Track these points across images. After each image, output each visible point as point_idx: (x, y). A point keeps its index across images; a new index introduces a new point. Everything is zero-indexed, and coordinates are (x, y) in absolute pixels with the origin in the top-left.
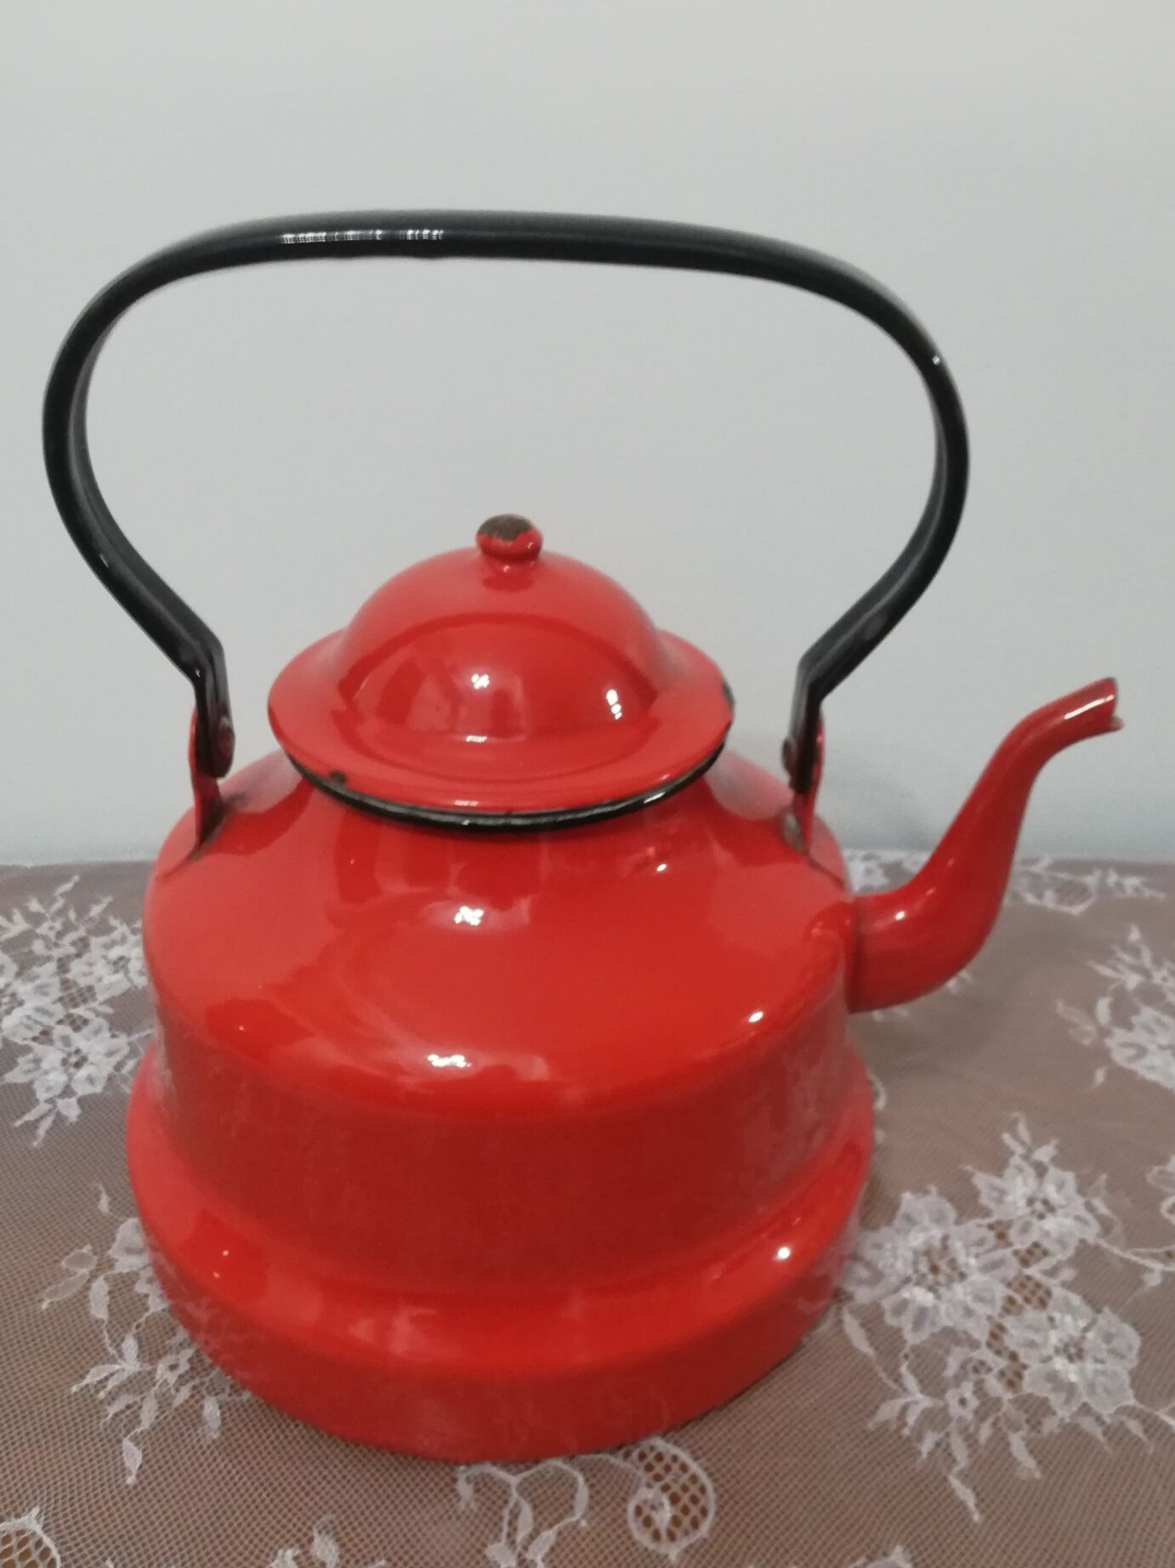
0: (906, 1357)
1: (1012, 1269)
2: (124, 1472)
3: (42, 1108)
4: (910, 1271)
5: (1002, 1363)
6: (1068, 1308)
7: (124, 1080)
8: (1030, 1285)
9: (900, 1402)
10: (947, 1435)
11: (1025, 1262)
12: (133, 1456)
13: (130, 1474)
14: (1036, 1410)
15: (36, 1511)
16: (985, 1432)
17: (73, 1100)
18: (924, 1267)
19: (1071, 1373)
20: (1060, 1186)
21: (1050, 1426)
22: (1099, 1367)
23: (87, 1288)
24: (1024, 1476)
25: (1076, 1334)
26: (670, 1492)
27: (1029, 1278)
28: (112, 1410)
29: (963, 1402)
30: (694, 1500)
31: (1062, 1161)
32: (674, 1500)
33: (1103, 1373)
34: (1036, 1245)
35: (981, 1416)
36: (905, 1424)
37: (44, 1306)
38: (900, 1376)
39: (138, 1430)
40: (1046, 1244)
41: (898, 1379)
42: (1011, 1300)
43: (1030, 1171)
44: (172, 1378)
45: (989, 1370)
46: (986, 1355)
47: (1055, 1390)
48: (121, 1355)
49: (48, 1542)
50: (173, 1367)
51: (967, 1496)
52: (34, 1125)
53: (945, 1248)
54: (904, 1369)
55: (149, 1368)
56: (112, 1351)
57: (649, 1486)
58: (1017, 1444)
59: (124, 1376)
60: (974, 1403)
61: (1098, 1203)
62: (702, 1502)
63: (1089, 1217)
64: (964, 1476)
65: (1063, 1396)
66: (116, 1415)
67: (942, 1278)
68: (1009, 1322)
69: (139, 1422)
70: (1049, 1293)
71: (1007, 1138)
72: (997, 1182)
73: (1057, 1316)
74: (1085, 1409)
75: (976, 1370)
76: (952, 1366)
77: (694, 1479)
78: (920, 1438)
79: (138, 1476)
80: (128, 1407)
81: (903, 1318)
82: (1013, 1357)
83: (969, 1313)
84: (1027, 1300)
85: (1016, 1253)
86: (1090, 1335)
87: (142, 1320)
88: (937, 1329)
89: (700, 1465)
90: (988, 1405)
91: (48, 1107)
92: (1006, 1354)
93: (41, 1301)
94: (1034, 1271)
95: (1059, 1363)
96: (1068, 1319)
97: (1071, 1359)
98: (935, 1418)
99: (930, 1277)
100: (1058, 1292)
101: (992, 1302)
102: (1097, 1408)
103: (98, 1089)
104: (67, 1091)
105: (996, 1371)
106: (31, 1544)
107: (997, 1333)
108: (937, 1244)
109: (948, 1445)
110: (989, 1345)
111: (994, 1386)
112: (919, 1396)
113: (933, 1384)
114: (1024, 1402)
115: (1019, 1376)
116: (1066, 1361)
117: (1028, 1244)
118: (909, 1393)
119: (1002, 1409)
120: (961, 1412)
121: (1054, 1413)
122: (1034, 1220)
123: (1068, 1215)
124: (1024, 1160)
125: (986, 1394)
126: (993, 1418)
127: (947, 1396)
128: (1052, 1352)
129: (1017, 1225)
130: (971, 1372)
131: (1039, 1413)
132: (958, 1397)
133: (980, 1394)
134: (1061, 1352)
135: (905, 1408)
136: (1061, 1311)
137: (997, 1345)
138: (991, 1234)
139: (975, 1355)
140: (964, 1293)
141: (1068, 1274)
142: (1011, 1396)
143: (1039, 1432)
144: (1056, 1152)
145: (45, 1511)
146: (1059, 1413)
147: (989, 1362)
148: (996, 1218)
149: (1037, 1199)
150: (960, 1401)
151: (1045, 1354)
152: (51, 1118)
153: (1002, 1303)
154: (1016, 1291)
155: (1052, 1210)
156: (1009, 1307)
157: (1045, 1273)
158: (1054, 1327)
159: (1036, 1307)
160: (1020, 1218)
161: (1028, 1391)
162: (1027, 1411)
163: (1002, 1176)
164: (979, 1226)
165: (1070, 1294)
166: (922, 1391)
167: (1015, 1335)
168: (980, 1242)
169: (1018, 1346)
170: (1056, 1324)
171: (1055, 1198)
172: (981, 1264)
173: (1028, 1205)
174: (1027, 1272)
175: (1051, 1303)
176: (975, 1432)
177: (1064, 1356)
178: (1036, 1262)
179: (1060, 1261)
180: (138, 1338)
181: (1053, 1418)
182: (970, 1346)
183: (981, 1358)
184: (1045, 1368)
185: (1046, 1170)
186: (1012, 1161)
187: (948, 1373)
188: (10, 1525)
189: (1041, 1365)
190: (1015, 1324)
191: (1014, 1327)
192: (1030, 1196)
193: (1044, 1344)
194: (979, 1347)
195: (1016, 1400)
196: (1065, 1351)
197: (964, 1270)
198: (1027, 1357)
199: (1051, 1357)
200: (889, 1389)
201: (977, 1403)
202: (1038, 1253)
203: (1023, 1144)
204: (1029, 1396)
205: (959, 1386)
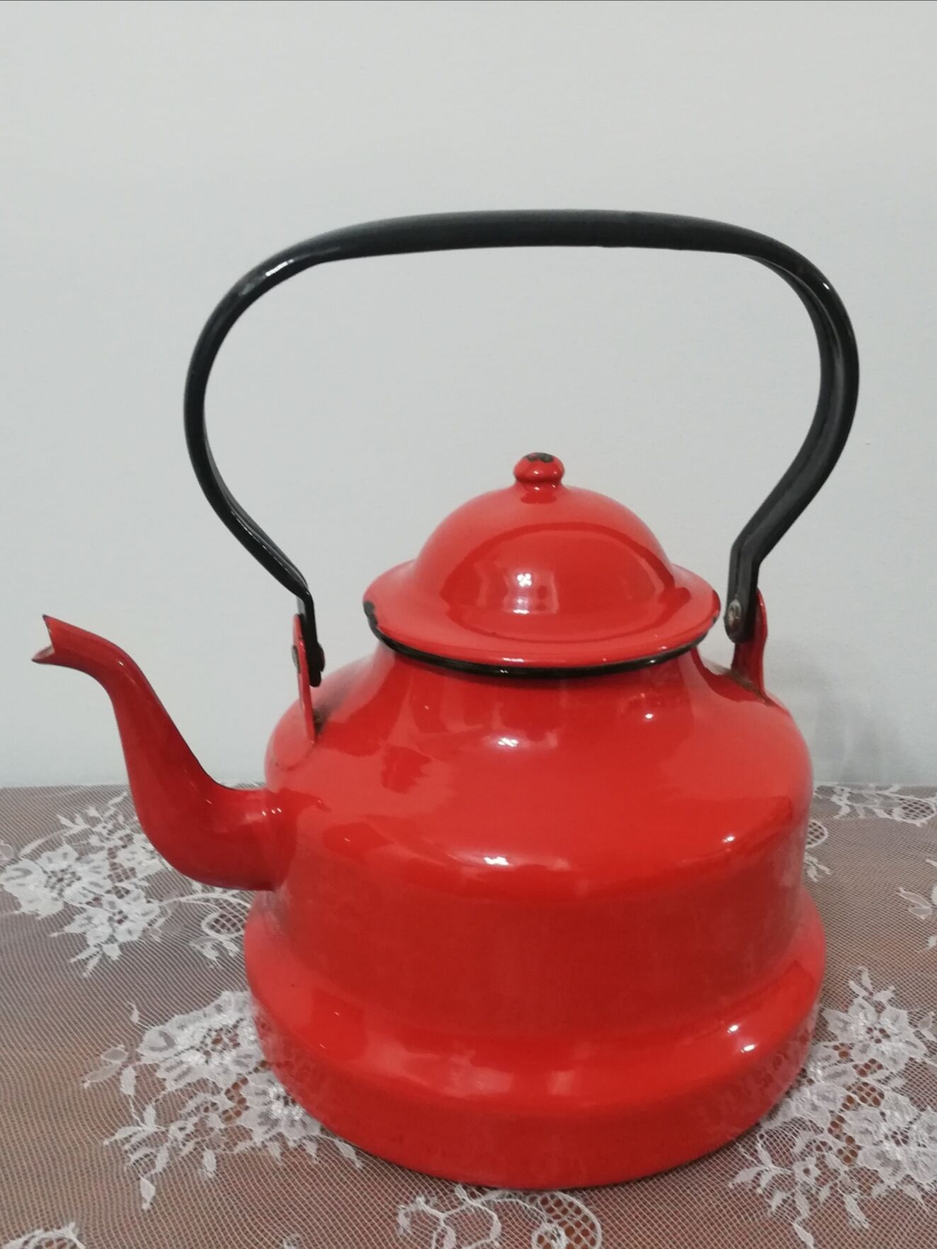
0: (762, 1137)
1: (852, 1078)
2: (141, 1199)
3: (92, 950)
5: (841, 1144)
6: (897, 1106)
7: (155, 932)
8: (865, 1089)
9: (757, 1169)
10: (793, 1195)
11: (862, 1073)
12: (148, 1190)
14: (867, 1179)
15: (72, 1225)
16: (825, 1193)
17: (116, 946)
19: (897, 1153)
20: (895, 1020)
21: (878, 1190)
22: (922, 1149)
23: (120, 1074)
24: (855, 1226)
25: (903, 1126)
26: (566, 1226)
27: (866, 1084)
28: (134, 1157)
29: (807, 1171)
30: (585, 1233)
31: (897, 1002)
32: (569, 1232)
33: (925, 1154)
34: (872, 1061)
35: (821, 1181)
36: (759, 1185)
37: (86, 1085)
38: (756, 1151)
39: (153, 1172)
40: (880, 1060)
41: (754, 1153)
42: (850, 1099)
43: (870, 1008)
44: (181, 1136)
45: (830, 1148)
46: (830, 1140)
47: (882, 1165)
48: (143, 1120)
50: (182, 1129)
51: (807, 1238)
52: (85, 961)
54: (759, 1146)
55: (163, 1129)
56: (136, 1117)
57: (550, 1221)
58: (851, 1203)
59: (143, 1135)
60: (816, 1172)
61: (925, 1032)
62: (592, 1234)
63: (918, 1042)
64: (806, 1225)
65: (890, 1170)
66: (137, 1161)
68: (847, 1115)
69: (154, 1167)
70: (882, 1095)
71: (852, 984)
72: (842, 1015)
73: (888, 1112)
74: (908, 1179)
75: (819, 1148)
76: (800, 1144)
77: (586, 1219)
78: (770, 1196)
79: (151, 1203)
80: (147, 1156)
82: (850, 1140)
83: (815, 1108)
84: (863, 1100)
85: (856, 1067)
86: (914, 1127)
87: (160, 1097)
88: (787, 1120)
89: (591, 1209)
90: (827, 1175)
91: (95, 950)
92: (844, 1138)
93: (83, 1082)
94: (870, 1079)
95: (888, 1146)
96: (897, 1114)
97: (898, 1143)
98: (783, 1182)
100: (889, 1094)
101: (834, 1101)
102: (917, 1179)
103: (135, 938)
104: (111, 939)
105: (835, 1150)
107: (837, 1123)
109: (793, 1201)
110: (830, 1131)
111: (833, 1161)
112: (772, 1166)
113: (782, 1158)
114: (858, 1174)
115: (855, 1154)
116: (894, 1145)
117: (866, 1061)
118: (763, 1164)
119: (840, 1178)
120: (805, 1178)
121: (882, 1182)
122: (872, 1043)
123: (900, 1041)
124: (866, 1000)
125: (826, 1166)
126: (831, 1184)
127: (794, 1167)
128: (882, 1138)
129: (858, 1047)
130: (814, 1150)
131: (871, 1181)
132: (803, 1168)
133: (821, 1166)
134: (890, 1138)
135: (759, 1174)
136: (891, 1108)
137: (837, 1131)
138: (837, 1053)
139: (820, 1138)
140: (812, 1094)
141: (899, 1082)
142: (846, 1168)
143: (869, 1195)
144: (893, 996)
145: (79, 1226)
146: (887, 1181)
147: (830, 1143)
148: (840, 1041)
149: (875, 1029)
150: (805, 1172)
151: (877, 1139)
152: (99, 956)
153: (842, 1101)
154: (854, 1093)
155: (887, 1036)
156: (848, 1104)
157: (879, 1081)
158: (885, 1120)
159: (870, 1105)
160: (861, 1042)
161: (861, 1165)
162: (859, 1180)
163: (847, 1011)
164: (826, 1047)
165: (899, 1096)
166: (773, 1163)
167: (853, 1124)
168: (828, 1058)
169: (854, 1133)
170: (887, 1118)
171: (890, 1028)
172: (826, 1074)
173: (868, 1033)
174: (864, 1080)
175: (883, 1102)
176: (817, 1193)
177: (892, 1141)
178: (872, 1073)
179: (892, 1073)
180: (157, 1109)
181: (881, 1185)
182: (815, 1131)
183: (823, 1140)
184: (876, 1149)
185: (884, 1008)
186: (856, 1001)
187: (796, 1150)
188: (53, 1234)
189: (873, 1147)
190: (854, 1117)
191: (851, 1119)
192: (870, 1026)
193: (876, 1132)
194: (822, 1132)
195: (851, 1172)
196: (893, 1137)
197: (813, 1078)
198: (861, 1141)
199: (882, 1142)
200: (747, 1160)
201: (819, 1172)
202: (874, 1067)
203: (866, 989)
204: (862, 1169)
205: (804, 1160)
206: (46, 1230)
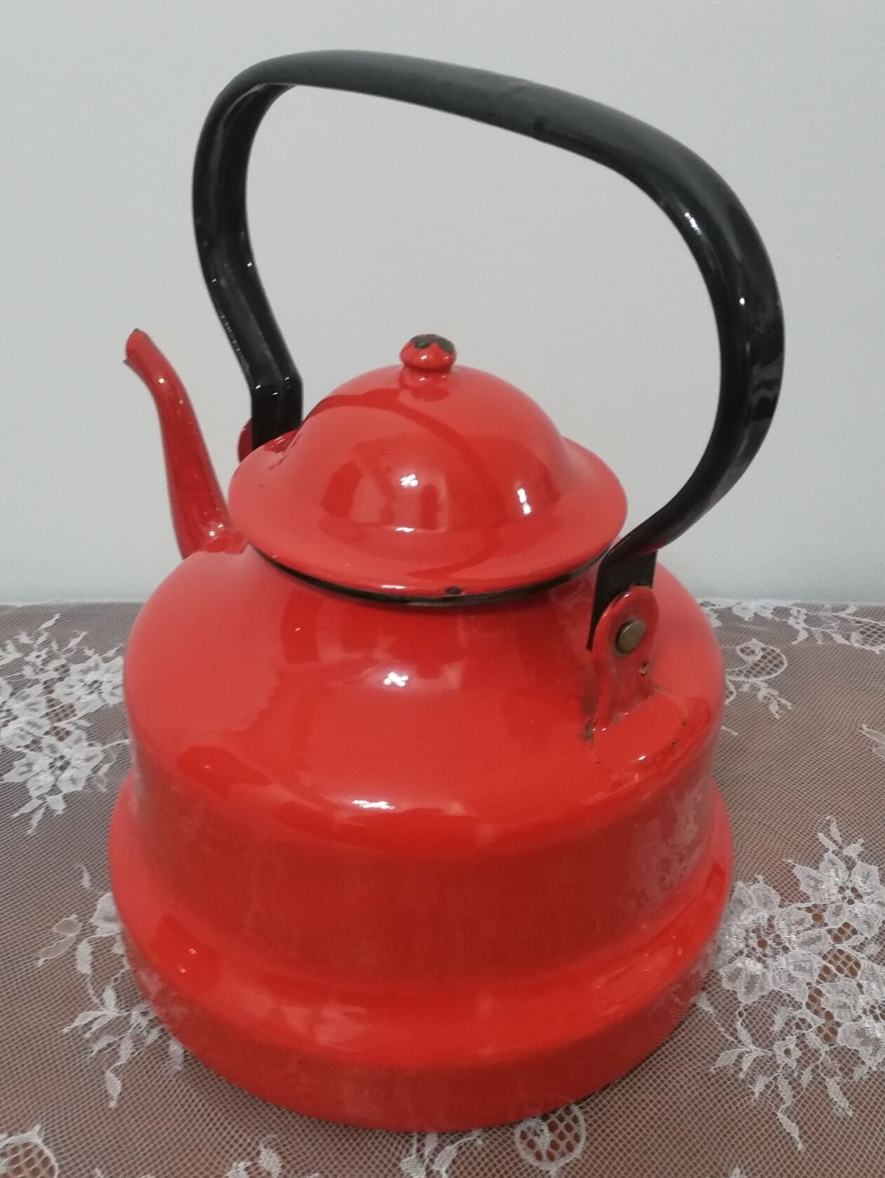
0: (741, 1014)
1: (827, 944)
2: (108, 1097)
3: (35, 803)
4: (742, 946)
5: (820, 1021)
6: (875, 976)
7: (100, 781)
8: (842, 958)
9: (738, 1051)
10: (775, 1079)
11: (837, 939)
12: (114, 1085)
13: (112, 1099)
14: (849, 1059)
15: (37, 1128)
16: (807, 1077)
17: (60, 797)
18: (753, 943)
19: (877, 1030)
20: (867, 877)
21: (860, 1073)
23: (75, 949)
24: (840, 1113)
26: (549, 1121)
27: (841, 952)
28: (97, 1047)
29: (787, 1052)
30: (569, 1128)
31: (868, 856)
32: (552, 1128)
34: (846, 925)
35: (803, 1063)
36: (741, 1070)
37: (40, 963)
38: (735, 1030)
39: (118, 1064)
40: (854, 924)
41: (734, 1033)
42: (826, 969)
43: (842, 864)
44: (144, 1022)
45: (810, 1026)
46: (809, 1015)
47: (863, 1043)
48: (103, 1003)
49: (48, 1152)
50: (145, 1014)
51: (792, 1128)
52: (28, 817)
53: (771, 926)
54: (738, 1025)
55: (125, 1014)
56: (95, 1000)
57: (532, 1117)
58: (833, 1087)
59: (106, 1021)
60: (797, 1053)
62: (576, 1130)
64: (790, 1113)
65: (871, 1049)
66: (100, 1051)
67: (768, 951)
68: (825, 987)
69: (119, 1057)
70: (858, 965)
71: (821, 835)
72: (814, 873)
73: (864, 983)
75: (798, 1026)
76: (780, 1021)
78: (753, 1082)
79: (119, 1101)
80: (110, 1045)
81: (737, 983)
82: (829, 1016)
83: (791, 980)
84: (840, 970)
85: (830, 931)
87: (118, 976)
88: (765, 993)
90: (809, 1055)
91: (40, 802)
92: (823, 1013)
93: (38, 959)
94: (845, 946)
95: (868, 1022)
96: (875, 986)
98: (765, 1065)
99: (759, 950)
100: (865, 963)
101: (810, 971)
103: (79, 788)
104: (54, 790)
105: (814, 1027)
106: (34, 1155)
107: (815, 996)
108: (764, 923)
109: (776, 1087)
110: (809, 1006)
111: (814, 1040)
112: (752, 1047)
113: (763, 1037)
114: (839, 1053)
115: (835, 1033)
116: (872, 1020)
117: (840, 925)
118: (743, 1045)
119: (821, 1059)
120: (787, 1060)
121: (863, 1063)
122: (845, 904)
123: (873, 901)
124: (837, 855)
125: (806, 1046)
126: (812, 1066)
127: (775, 1047)
128: (861, 1011)
129: (831, 909)
130: (794, 1028)
131: (852, 1062)
132: (784, 1049)
133: (802, 1046)
134: (868, 1013)
135: (740, 1057)
136: (867, 979)
137: (815, 1006)
138: (810, 915)
139: (798, 1014)
140: (788, 964)
141: (873, 949)
142: (827, 1048)
143: (851, 1078)
144: (862, 849)
145: (45, 1128)
146: (869, 1063)
147: (809, 1020)
148: (813, 903)
149: (847, 888)
150: (786, 1052)
151: (856, 1015)
152: (42, 811)
153: (818, 972)
154: (830, 962)
155: (859, 896)
156: (825, 975)
157: (854, 948)
158: (862, 993)
159: (846, 976)
160: (833, 903)
161: (842, 1045)
162: (840, 1061)
163: (817, 868)
164: (799, 909)
165: (875, 966)
166: (754, 1043)
167: (831, 997)
168: (801, 922)
169: (832, 1007)
170: (864, 990)
171: (862, 887)
172: (800, 940)
173: (840, 892)
174: (839, 946)
175: (859, 973)
176: (799, 1077)
177: (871, 1016)
178: (846, 939)
179: (866, 938)
180: (116, 989)
181: (863, 1067)
182: (793, 1006)
183: (802, 1017)
184: (856, 1026)
185: (854, 864)
186: (826, 856)
187: (776, 1028)
188: (18, 1139)
189: (852, 1023)
190: (830, 989)
191: (829, 992)
192: (840, 884)
193: (854, 1006)
194: (801, 1008)
195: (832, 1052)
196: (872, 1012)
197: (787, 944)
198: (841, 1017)
199: (860, 1017)
200: (727, 1040)
201: (800, 1053)
202: (848, 931)
203: (835, 842)
204: (842, 1049)
205: (784, 1039)
206: (10, 1135)
